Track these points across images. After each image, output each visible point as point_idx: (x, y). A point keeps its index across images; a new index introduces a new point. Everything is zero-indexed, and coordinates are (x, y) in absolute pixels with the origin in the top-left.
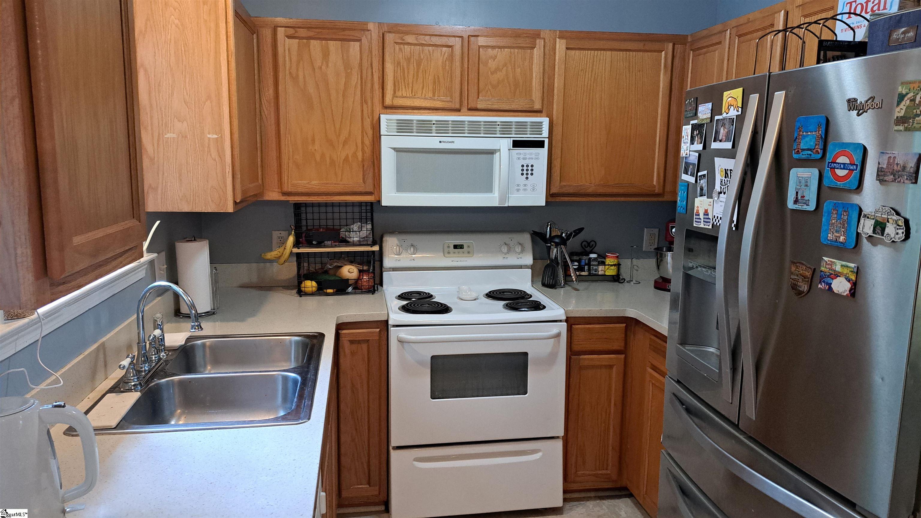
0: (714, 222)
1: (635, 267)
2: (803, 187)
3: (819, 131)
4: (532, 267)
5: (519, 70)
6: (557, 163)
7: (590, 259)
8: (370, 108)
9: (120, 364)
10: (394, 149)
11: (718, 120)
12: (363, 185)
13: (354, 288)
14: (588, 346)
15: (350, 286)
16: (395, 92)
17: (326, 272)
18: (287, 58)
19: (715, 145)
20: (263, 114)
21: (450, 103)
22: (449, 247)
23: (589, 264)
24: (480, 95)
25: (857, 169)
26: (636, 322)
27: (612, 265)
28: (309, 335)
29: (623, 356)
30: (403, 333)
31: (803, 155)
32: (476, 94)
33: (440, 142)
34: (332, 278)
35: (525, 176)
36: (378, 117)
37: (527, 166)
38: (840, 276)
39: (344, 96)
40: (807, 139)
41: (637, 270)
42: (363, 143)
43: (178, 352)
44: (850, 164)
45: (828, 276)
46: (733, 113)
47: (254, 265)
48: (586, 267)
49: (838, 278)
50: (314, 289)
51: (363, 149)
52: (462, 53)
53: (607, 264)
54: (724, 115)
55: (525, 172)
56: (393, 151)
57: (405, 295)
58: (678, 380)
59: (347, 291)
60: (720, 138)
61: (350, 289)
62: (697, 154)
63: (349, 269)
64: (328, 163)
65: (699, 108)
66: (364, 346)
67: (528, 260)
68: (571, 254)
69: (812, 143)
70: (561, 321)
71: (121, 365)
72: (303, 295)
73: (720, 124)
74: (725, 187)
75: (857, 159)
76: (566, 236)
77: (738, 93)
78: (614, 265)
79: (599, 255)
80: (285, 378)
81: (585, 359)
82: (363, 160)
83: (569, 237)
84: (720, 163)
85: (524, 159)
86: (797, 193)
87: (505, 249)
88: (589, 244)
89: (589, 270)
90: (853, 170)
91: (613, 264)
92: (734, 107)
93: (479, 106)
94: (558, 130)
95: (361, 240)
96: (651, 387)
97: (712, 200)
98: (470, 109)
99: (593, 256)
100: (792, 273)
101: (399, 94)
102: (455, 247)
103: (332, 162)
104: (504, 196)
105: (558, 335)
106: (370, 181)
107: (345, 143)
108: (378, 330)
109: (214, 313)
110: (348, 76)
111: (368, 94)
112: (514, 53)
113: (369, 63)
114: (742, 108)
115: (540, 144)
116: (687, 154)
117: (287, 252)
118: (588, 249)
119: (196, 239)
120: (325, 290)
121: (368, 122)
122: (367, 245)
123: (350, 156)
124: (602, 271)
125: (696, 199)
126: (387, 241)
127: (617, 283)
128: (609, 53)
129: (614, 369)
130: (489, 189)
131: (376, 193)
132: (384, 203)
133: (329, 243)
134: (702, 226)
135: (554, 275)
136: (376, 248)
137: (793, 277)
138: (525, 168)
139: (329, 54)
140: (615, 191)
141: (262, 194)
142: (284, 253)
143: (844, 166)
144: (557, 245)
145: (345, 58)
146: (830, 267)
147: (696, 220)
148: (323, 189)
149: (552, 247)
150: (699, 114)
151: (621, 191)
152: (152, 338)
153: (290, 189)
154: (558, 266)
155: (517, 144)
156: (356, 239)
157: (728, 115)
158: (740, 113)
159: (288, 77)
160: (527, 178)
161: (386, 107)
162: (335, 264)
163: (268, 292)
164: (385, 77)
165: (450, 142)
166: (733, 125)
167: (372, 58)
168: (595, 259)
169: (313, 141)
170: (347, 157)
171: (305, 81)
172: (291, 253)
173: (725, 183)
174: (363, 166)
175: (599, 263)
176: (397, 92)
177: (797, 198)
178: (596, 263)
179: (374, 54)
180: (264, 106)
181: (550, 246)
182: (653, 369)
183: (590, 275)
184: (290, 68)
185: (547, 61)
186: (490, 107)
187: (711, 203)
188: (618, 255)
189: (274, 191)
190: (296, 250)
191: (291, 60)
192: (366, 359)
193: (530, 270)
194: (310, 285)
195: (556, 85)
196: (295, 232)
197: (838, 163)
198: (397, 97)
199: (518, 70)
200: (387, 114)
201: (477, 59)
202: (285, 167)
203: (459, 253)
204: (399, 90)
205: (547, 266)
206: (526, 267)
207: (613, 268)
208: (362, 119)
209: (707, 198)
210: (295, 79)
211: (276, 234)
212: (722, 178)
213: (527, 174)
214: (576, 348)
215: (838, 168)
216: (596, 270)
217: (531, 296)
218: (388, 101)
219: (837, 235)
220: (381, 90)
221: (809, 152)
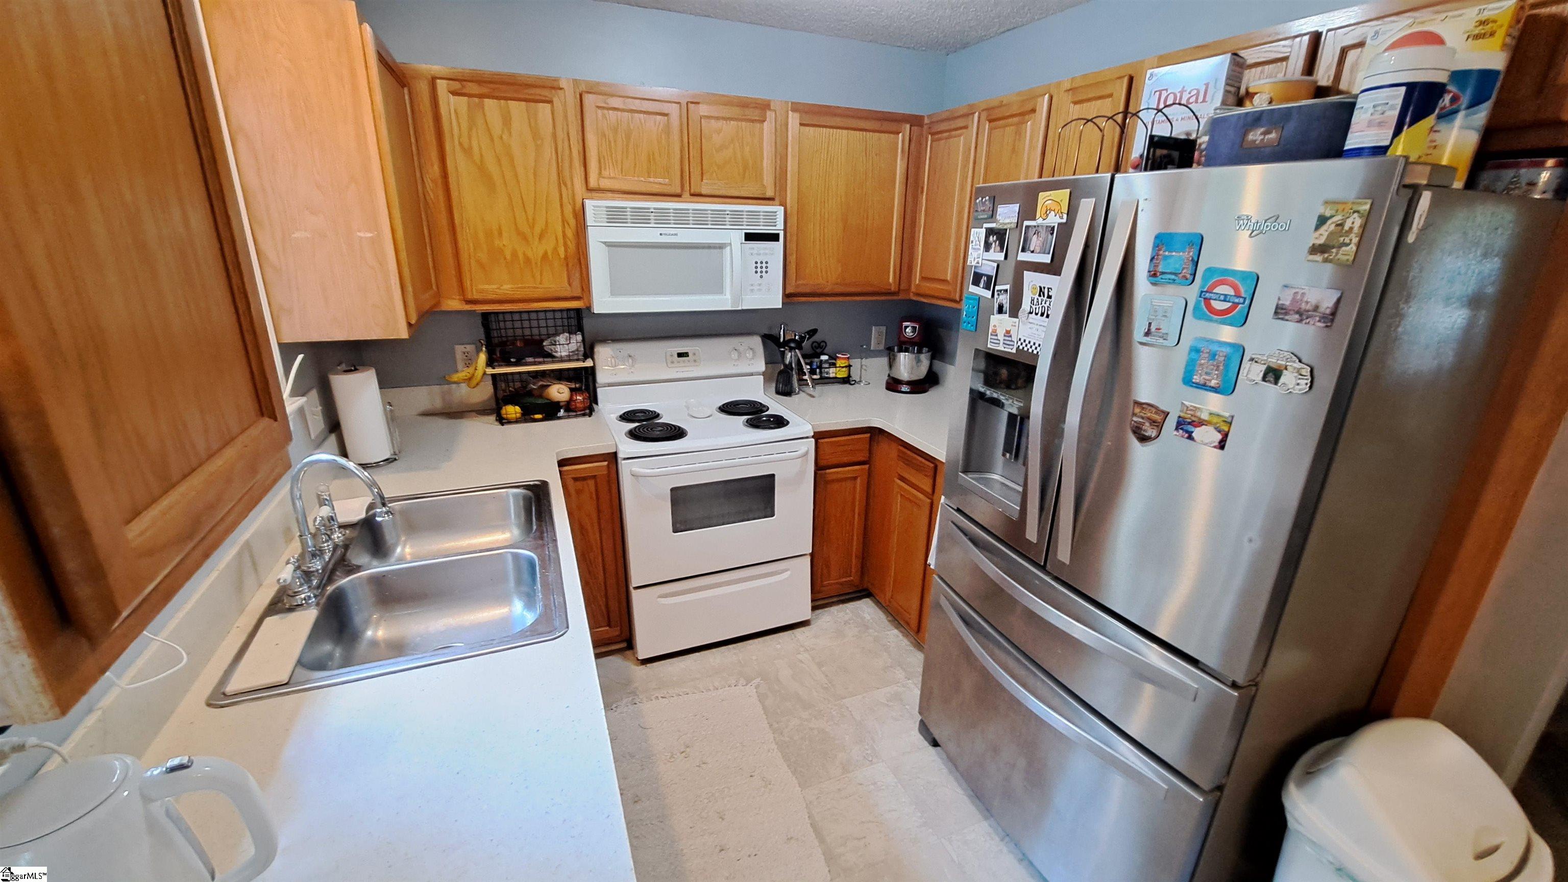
0: (1019, 346)
1: (864, 367)
2: (1159, 317)
3: (1189, 252)
4: (764, 374)
5: (748, 147)
6: (792, 259)
7: (821, 361)
8: (570, 192)
9: (278, 577)
10: (605, 243)
11: (1027, 227)
12: (569, 288)
13: (565, 411)
14: (834, 460)
15: (561, 407)
16: (600, 173)
17: (530, 393)
18: (455, 124)
19: (1022, 257)
20: (428, 198)
21: (670, 186)
22: (672, 356)
23: (820, 367)
24: (704, 178)
25: (1243, 303)
26: (881, 431)
27: (843, 367)
28: (530, 485)
29: (867, 466)
30: (636, 467)
31: (1162, 279)
32: (699, 178)
33: (661, 234)
34: (540, 401)
35: (759, 274)
36: (581, 202)
37: (762, 263)
38: (1206, 425)
39: (535, 174)
40: (1171, 261)
41: (865, 370)
42: (564, 235)
43: (358, 528)
44: (1235, 296)
45: (1189, 423)
46: (1054, 220)
47: (436, 388)
48: (818, 370)
49: (1204, 427)
50: (518, 415)
51: (565, 245)
52: (681, 124)
53: (838, 366)
54: (1040, 221)
55: (759, 270)
56: (604, 245)
57: (627, 415)
58: (958, 508)
59: (558, 415)
60: (1032, 249)
61: (562, 413)
62: (995, 265)
63: (558, 389)
64: (522, 262)
65: (999, 210)
66: (591, 483)
67: (761, 366)
68: (804, 356)
69: (1177, 266)
70: (807, 438)
71: (279, 580)
72: (506, 423)
73: (1031, 232)
74: (1037, 307)
75: (1246, 291)
76: (799, 338)
77: (1063, 195)
78: (846, 367)
79: (830, 356)
80: (516, 557)
81: (831, 473)
82: (566, 258)
83: (802, 339)
84: (1032, 280)
85: (759, 254)
86: (1150, 324)
87: (735, 355)
88: (819, 344)
89: (821, 373)
90: (1239, 304)
91: (844, 365)
92: (1056, 212)
93: (704, 192)
94: (793, 221)
95: (571, 354)
96: (899, 498)
97: (1018, 320)
98: (692, 195)
99: (824, 358)
100: (1134, 414)
101: (605, 173)
102: (680, 355)
103: (528, 260)
104: (737, 298)
105: (806, 454)
106: (576, 283)
107: (541, 236)
108: (606, 463)
109: (395, 459)
110: (538, 148)
111: (566, 173)
112: (742, 127)
113: (565, 133)
114: (1068, 214)
115: (774, 237)
116: (978, 263)
117: (479, 373)
118: (819, 350)
119: (358, 367)
120: (532, 416)
121: (568, 210)
122: (578, 360)
123: (549, 253)
124: (833, 373)
125: (992, 316)
126: (599, 352)
127: (847, 386)
128: (845, 132)
129: (859, 480)
130: (720, 290)
131: (585, 298)
132: (597, 309)
133: (531, 360)
134: (1001, 348)
135: (788, 382)
136: (589, 363)
137: (1135, 419)
138: (759, 265)
139: (511, 119)
140: (853, 290)
141: (438, 304)
142: (476, 374)
143: (1225, 299)
144: (791, 349)
145: (533, 125)
146: (1192, 413)
147: (992, 341)
148: (519, 295)
149: (786, 352)
150: (998, 217)
151: (858, 290)
152: (318, 522)
153: (476, 296)
154: (792, 370)
155: (750, 237)
156: (564, 354)
157: (1045, 221)
158: (1064, 221)
159: (458, 148)
160: (761, 277)
161: (589, 190)
162: (541, 383)
163: (458, 421)
164: (587, 150)
165: (672, 235)
166: (1052, 234)
167: (567, 125)
168: (826, 361)
169: (500, 234)
170: (546, 253)
171: (481, 156)
172: (485, 374)
173: (1038, 302)
174: (567, 265)
175: (830, 365)
176: (603, 171)
177: (1149, 330)
178: (827, 365)
179: (570, 120)
180: (427, 186)
181: (784, 351)
182: (900, 480)
183: (822, 378)
184: (460, 137)
185: (778, 139)
186: (714, 193)
187: (1015, 323)
188: (849, 356)
189: (454, 299)
190: (490, 371)
191: (460, 127)
192: (594, 496)
193: (762, 377)
194: (512, 411)
195: (789, 168)
196: (486, 348)
197: (1217, 294)
198: (603, 178)
199: (747, 149)
200: (592, 199)
201: (699, 131)
202: (465, 268)
203: (684, 361)
204: (605, 169)
205: (781, 372)
206: (758, 374)
207: (844, 369)
208: (561, 205)
209: (1010, 316)
210: (468, 151)
211: (459, 349)
212: (1033, 296)
213: (761, 272)
214: (822, 463)
215: (1215, 300)
216: (827, 373)
217: (768, 409)
218: (593, 183)
219: (1207, 377)
220: (583, 169)
221: (1173, 277)
